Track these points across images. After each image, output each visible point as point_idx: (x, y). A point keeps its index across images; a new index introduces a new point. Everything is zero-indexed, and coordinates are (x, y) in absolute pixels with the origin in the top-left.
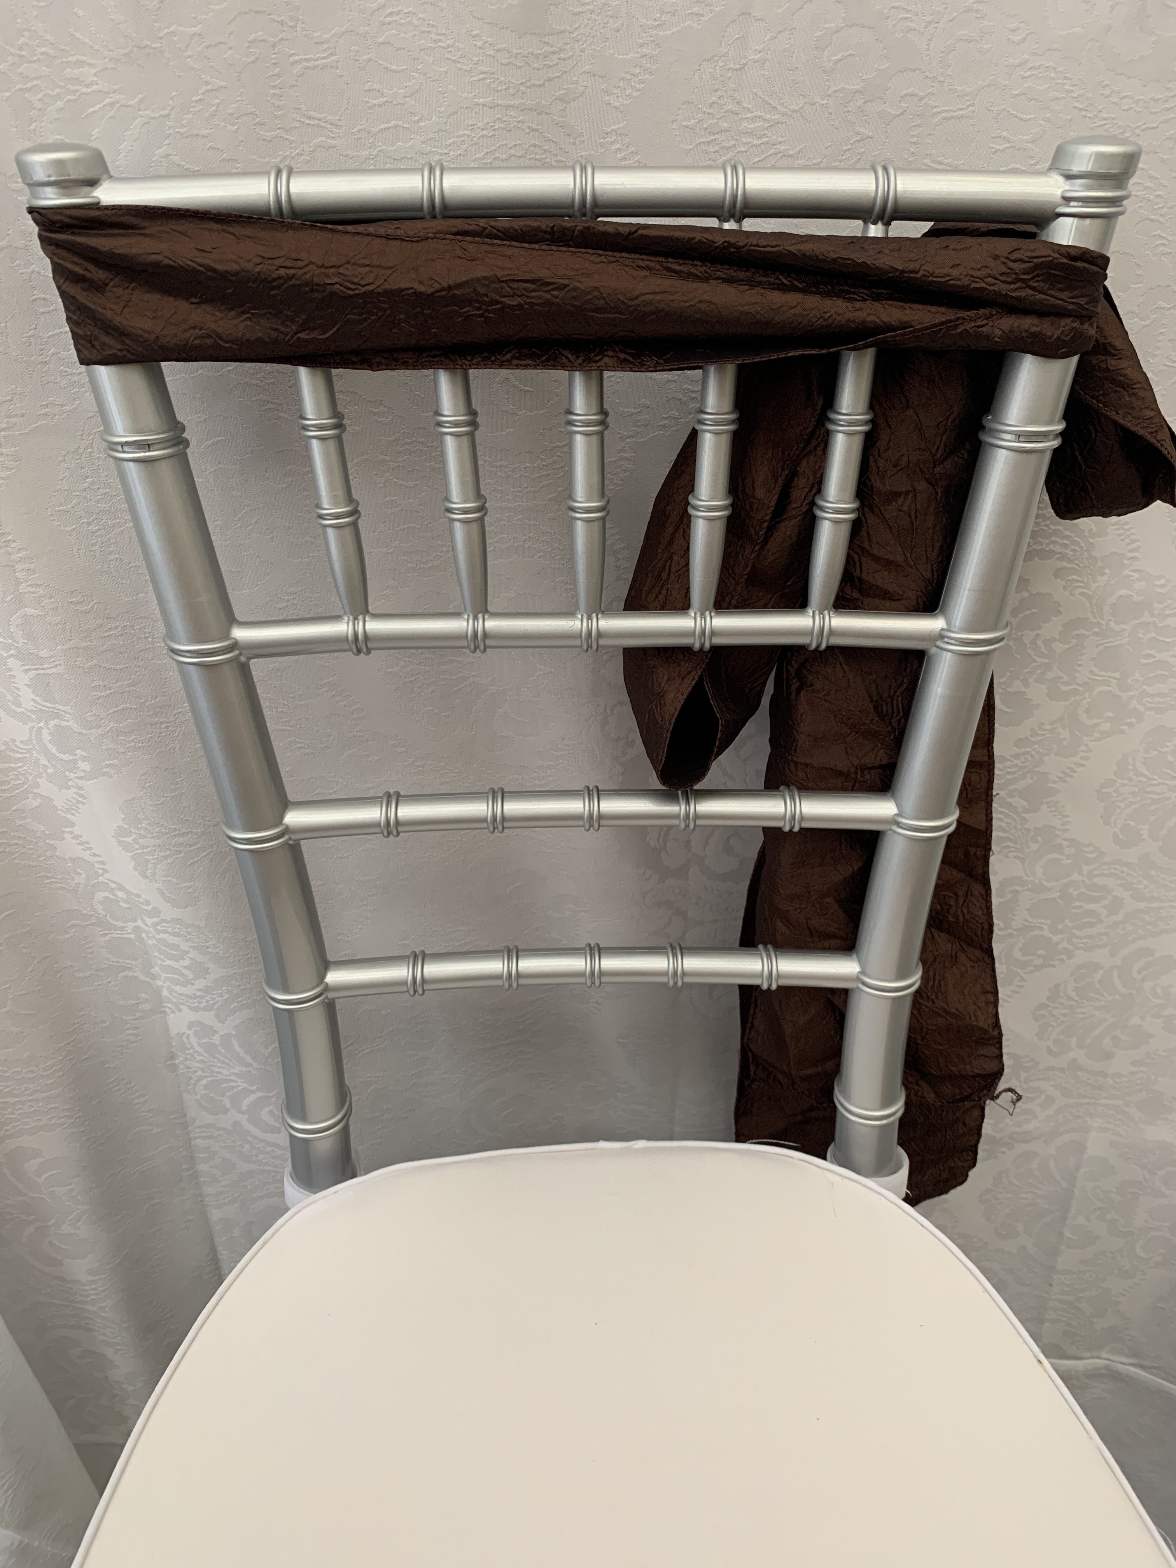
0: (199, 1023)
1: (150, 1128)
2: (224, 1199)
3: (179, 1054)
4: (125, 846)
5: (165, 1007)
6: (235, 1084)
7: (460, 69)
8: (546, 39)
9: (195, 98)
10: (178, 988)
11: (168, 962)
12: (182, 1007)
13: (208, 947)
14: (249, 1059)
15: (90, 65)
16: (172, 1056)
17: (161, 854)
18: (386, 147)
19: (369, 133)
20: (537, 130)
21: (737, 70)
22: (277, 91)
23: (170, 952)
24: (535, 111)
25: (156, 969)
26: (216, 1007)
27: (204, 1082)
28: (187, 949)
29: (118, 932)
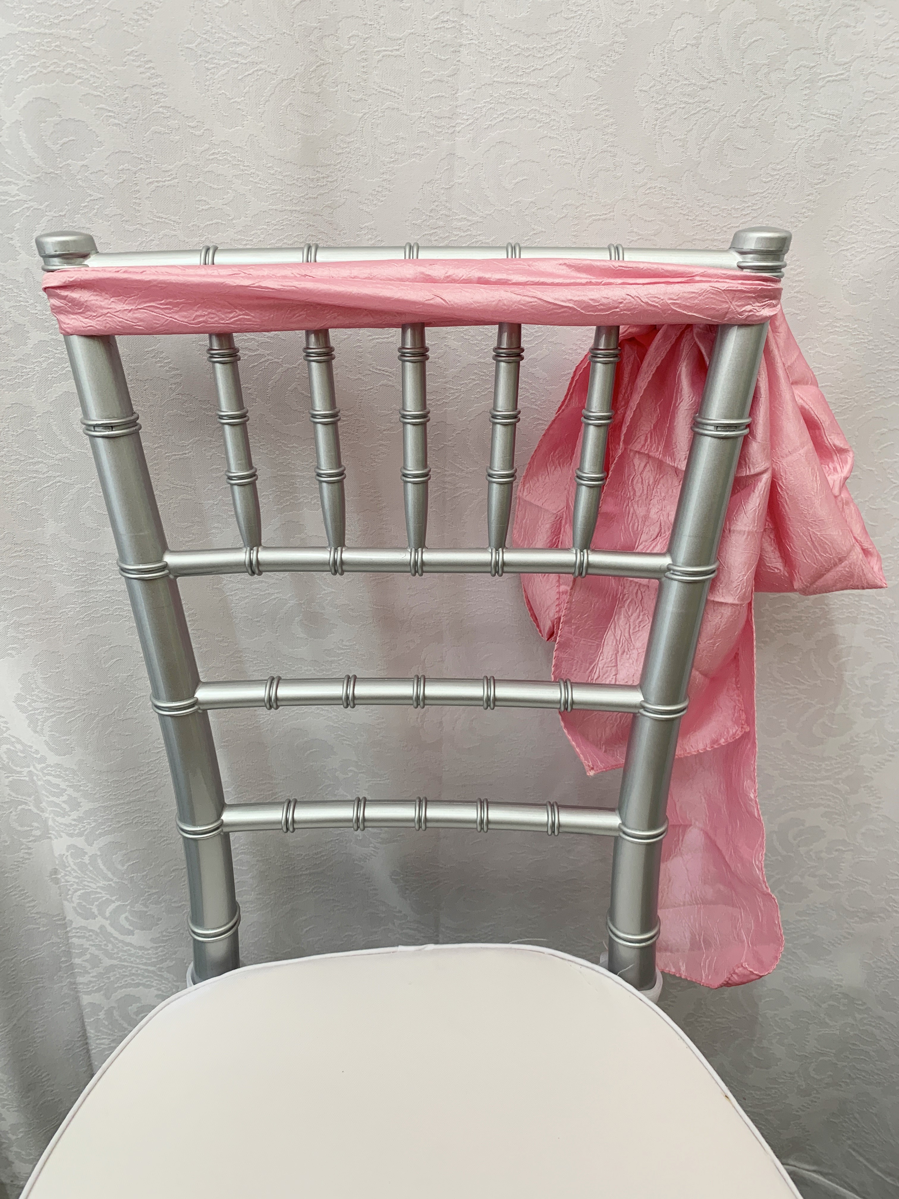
0: (73, 846)
1: (38, 926)
2: (93, 987)
3: (61, 870)
4: (23, 710)
5: (51, 833)
6: (100, 896)
7: (260, 187)
8: (319, 169)
9: (83, 205)
10: (59, 819)
11: (52, 799)
12: (62, 833)
13: (80, 786)
14: (110, 875)
15: (14, 183)
16: (55, 872)
17: (48, 714)
18: (210, 236)
19: (198, 227)
20: (314, 226)
21: (448, 189)
22: (137, 201)
23: (53, 790)
24: (312, 214)
25: (44, 804)
26: (86, 833)
27: (79, 893)
28: (65, 787)
29: (18, 775)
